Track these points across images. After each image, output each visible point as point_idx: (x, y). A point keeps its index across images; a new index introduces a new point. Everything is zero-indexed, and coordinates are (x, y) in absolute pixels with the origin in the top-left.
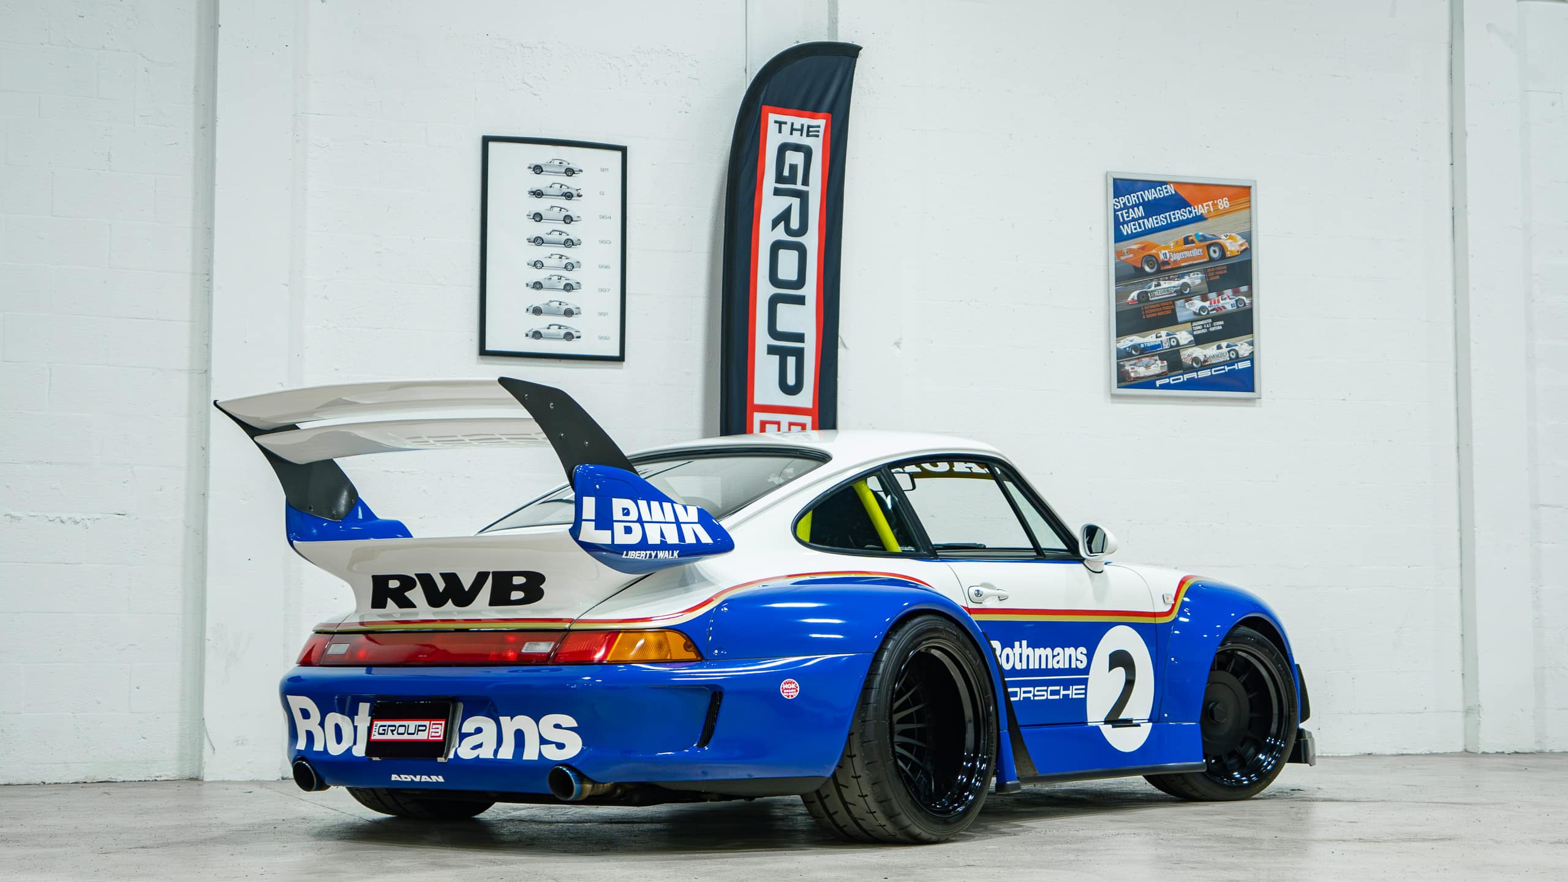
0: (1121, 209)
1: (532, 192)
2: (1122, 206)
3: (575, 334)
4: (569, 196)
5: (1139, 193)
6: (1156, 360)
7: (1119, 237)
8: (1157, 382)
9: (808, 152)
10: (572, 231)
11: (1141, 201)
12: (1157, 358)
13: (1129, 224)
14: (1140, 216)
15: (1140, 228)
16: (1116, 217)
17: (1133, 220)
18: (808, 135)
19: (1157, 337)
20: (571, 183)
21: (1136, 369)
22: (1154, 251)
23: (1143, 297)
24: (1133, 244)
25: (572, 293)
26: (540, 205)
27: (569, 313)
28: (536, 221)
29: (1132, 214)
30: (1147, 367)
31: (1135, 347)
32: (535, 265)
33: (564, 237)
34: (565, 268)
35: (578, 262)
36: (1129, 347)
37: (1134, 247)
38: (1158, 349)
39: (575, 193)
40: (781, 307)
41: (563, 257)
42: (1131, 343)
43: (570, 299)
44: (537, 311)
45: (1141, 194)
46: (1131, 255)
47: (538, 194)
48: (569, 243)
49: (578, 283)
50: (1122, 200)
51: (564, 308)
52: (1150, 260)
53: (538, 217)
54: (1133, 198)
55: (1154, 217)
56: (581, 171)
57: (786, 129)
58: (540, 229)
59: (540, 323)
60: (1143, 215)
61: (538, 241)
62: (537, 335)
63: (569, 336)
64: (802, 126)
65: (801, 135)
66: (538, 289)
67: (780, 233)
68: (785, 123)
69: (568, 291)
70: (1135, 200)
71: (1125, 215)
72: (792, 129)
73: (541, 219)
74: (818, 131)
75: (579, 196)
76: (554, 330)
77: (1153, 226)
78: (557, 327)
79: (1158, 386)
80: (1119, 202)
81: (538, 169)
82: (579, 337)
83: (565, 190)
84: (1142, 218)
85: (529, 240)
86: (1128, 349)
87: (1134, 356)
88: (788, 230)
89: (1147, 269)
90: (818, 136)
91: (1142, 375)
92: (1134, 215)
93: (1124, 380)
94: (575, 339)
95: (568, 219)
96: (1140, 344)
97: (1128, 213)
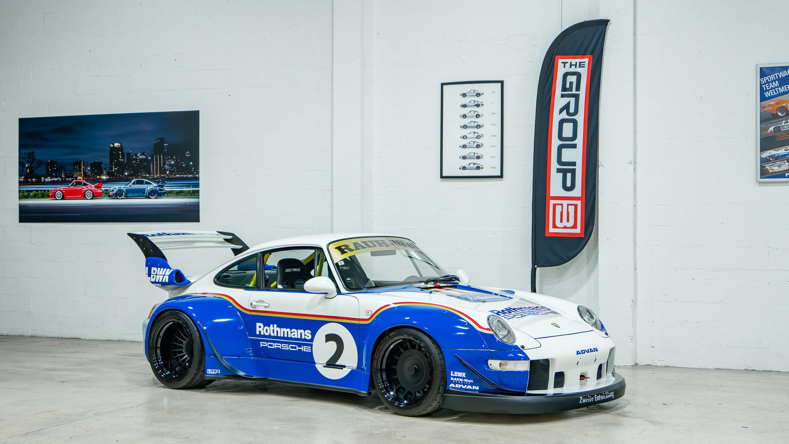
0: (765, 84)
1: (462, 105)
2: (766, 82)
3: (481, 167)
4: (478, 106)
5: (776, 74)
6: (785, 163)
7: (763, 98)
8: (786, 174)
9: (579, 75)
10: (480, 121)
11: (777, 78)
12: (786, 161)
13: (769, 91)
14: (776, 86)
15: (776, 92)
16: (761, 88)
17: (772, 88)
18: (580, 67)
19: (785, 150)
20: (479, 99)
21: (773, 168)
22: (784, 104)
23: (777, 129)
24: (772, 102)
25: (480, 149)
26: (465, 111)
27: (478, 157)
28: (464, 118)
29: (771, 86)
30: (779, 166)
31: (771, 156)
32: (463, 138)
33: (476, 124)
34: (477, 138)
35: (482, 135)
36: (768, 157)
37: (772, 103)
38: (786, 157)
39: (481, 104)
40: (564, 150)
41: (476, 133)
42: (769, 155)
43: (479, 151)
44: (464, 158)
45: (777, 75)
46: (770, 108)
47: (464, 106)
48: (478, 126)
49: (482, 144)
50: (766, 79)
51: (476, 155)
52: (782, 110)
53: (464, 116)
54: (772, 77)
55: (785, 86)
56: (483, 94)
57: (568, 65)
58: (466, 122)
59: (465, 163)
60: (778, 85)
61: (465, 127)
62: (464, 168)
63: (478, 168)
64: (576, 63)
65: (576, 67)
66: (464, 148)
67: (564, 115)
68: (567, 63)
69: (478, 148)
70: (773, 78)
71: (767, 87)
72: (571, 65)
73: (466, 117)
74: (584, 65)
75: (482, 105)
76: (472, 165)
77: (784, 91)
78: (473, 164)
79: (787, 176)
80: (764, 80)
81: (464, 95)
82: (482, 168)
83: (476, 103)
84: (778, 87)
85: (461, 127)
86: (767, 158)
87: (771, 161)
88: (568, 113)
89: (780, 114)
90: (584, 67)
91: (776, 171)
92: (772, 86)
93: (764, 173)
94: (481, 169)
95: (478, 116)
96: (775, 155)
97: (769, 85)
